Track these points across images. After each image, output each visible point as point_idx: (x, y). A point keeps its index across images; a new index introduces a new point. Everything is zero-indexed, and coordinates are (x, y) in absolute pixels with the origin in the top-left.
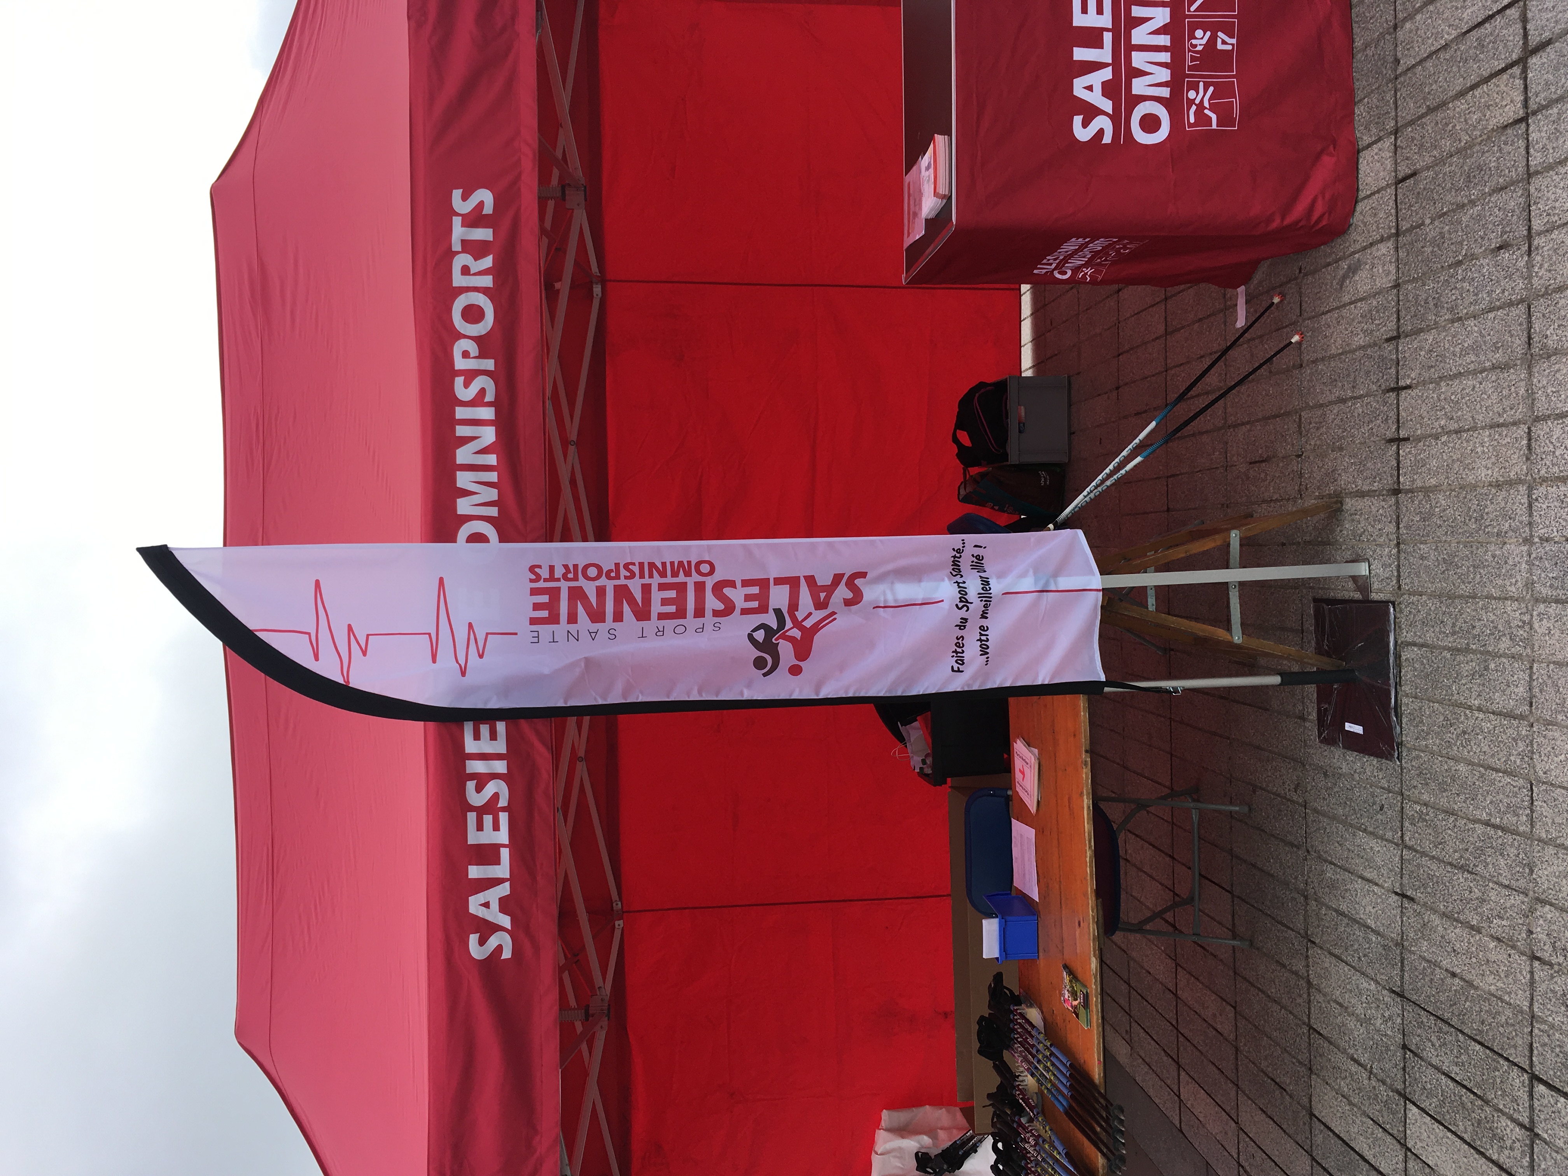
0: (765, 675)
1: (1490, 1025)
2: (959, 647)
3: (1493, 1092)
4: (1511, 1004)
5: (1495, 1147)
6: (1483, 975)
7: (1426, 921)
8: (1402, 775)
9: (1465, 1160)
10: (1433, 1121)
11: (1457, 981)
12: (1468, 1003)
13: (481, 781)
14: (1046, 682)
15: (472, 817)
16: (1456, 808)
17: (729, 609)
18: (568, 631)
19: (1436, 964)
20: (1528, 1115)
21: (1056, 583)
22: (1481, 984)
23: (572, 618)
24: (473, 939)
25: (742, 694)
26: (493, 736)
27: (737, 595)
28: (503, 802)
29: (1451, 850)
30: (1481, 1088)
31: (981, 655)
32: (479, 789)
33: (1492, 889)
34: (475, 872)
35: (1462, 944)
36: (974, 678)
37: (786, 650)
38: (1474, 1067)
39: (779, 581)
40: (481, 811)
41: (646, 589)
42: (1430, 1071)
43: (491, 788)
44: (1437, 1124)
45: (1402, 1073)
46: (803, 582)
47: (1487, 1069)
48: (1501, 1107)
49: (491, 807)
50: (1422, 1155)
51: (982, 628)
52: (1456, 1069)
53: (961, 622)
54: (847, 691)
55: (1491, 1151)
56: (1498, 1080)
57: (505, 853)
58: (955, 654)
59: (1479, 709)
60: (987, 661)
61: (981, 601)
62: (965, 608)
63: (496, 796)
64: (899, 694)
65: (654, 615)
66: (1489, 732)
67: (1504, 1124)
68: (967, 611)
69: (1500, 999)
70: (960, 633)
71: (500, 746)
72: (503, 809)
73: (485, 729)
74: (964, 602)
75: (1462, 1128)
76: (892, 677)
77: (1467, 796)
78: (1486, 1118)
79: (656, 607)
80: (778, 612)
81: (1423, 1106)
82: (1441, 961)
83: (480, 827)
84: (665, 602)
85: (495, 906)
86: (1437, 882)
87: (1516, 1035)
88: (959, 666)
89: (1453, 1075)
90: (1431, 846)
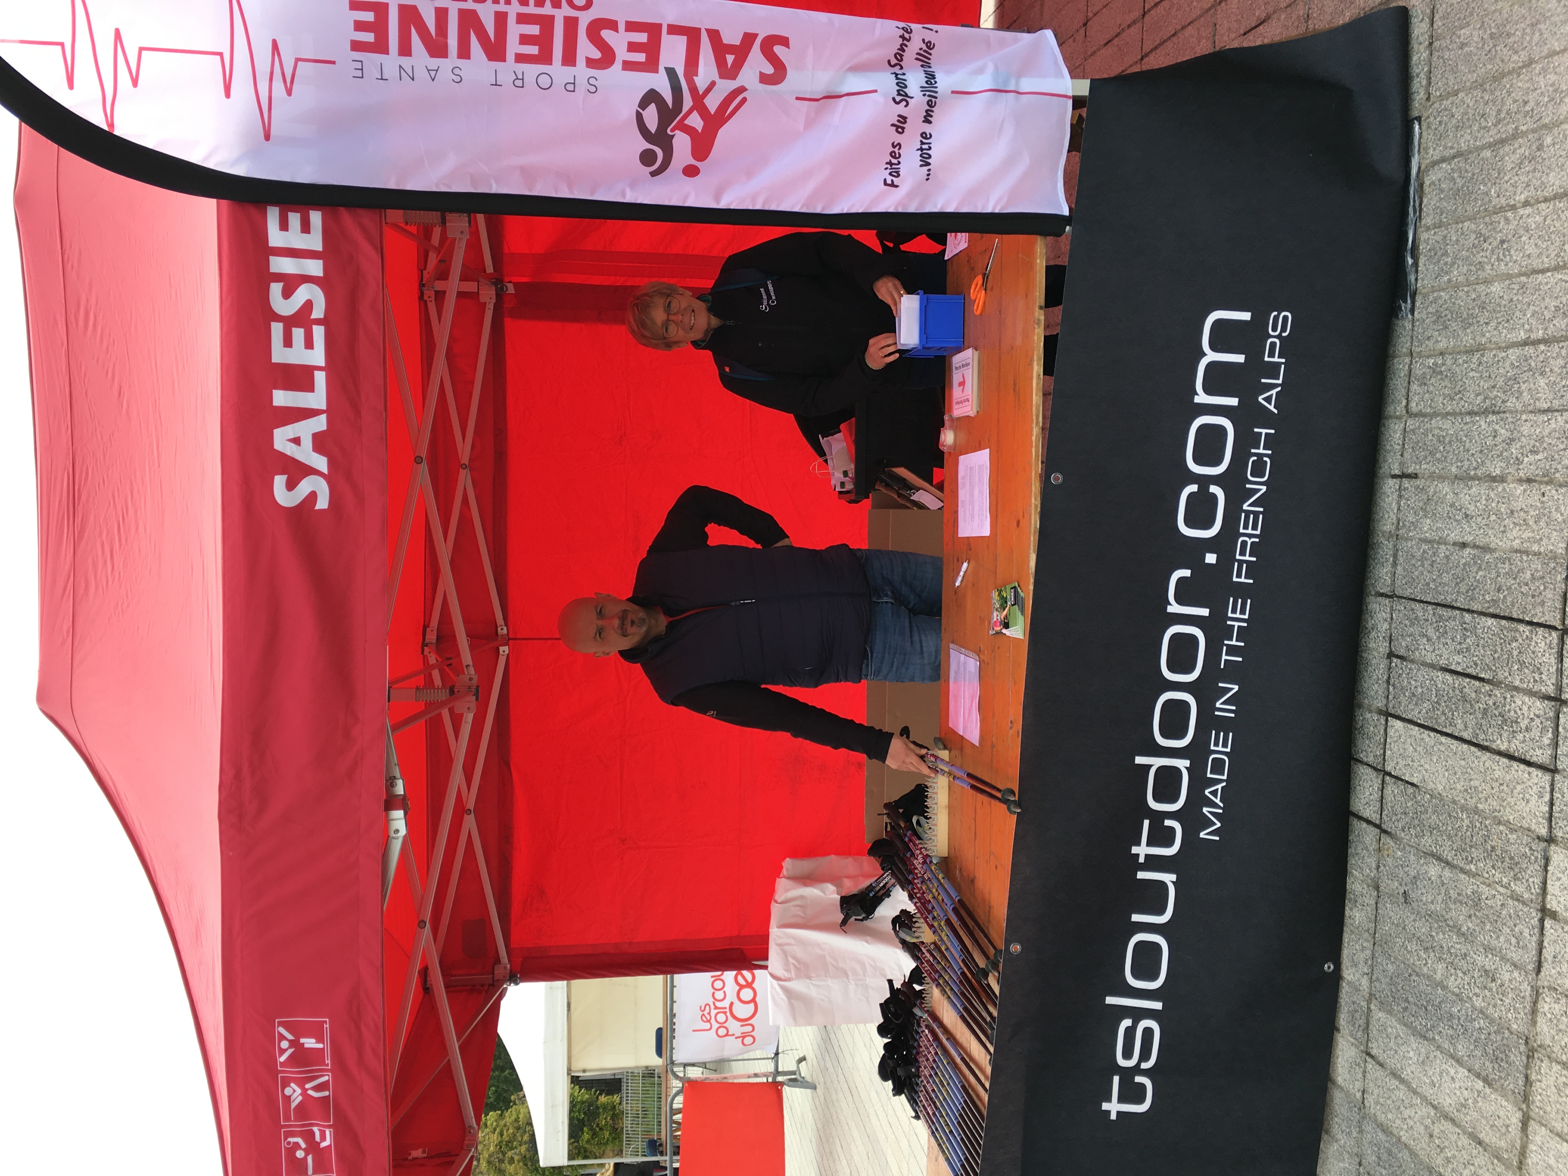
0: (653, 174)
1: (1509, 588)
2: (895, 157)
3: (1507, 670)
4: (1540, 553)
5: (1505, 735)
6: (1504, 532)
7: (1431, 494)
8: (1413, 330)
9: (1463, 763)
10: (1422, 730)
11: (1468, 550)
12: (1480, 573)
13: (291, 283)
14: (997, 211)
15: (277, 329)
16: (1484, 340)
17: (607, 58)
18: (400, 66)
19: (1442, 541)
20: (1554, 681)
21: (1017, 83)
22: (1500, 544)
23: (405, 50)
24: (279, 481)
25: (623, 194)
26: (306, 228)
27: (618, 41)
28: (318, 313)
29: (1472, 396)
30: (1491, 669)
31: (921, 166)
32: (287, 294)
33: (1526, 421)
34: (281, 398)
35: (1478, 504)
36: (910, 195)
37: (682, 143)
38: (1484, 647)
39: (674, 30)
40: (290, 322)
41: (501, 19)
42: (1424, 671)
43: (303, 293)
44: (1426, 732)
45: (1385, 686)
46: (705, 39)
47: (1501, 644)
48: (1517, 683)
49: (302, 318)
50: (1404, 774)
51: (924, 135)
52: (1458, 658)
53: (898, 121)
54: (754, 200)
55: (1499, 742)
56: (1515, 653)
57: (320, 378)
58: (889, 166)
59: (1526, 204)
60: (928, 175)
61: (924, 95)
62: (904, 103)
63: (308, 305)
64: (818, 210)
65: (510, 56)
66: (1537, 227)
67: (1521, 703)
68: (906, 106)
69: (1527, 553)
70: (898, 138)
71: (314, 241)
72: (318, 322)
73: (294, 219)
74: (902, 96)
75: (1460, 726)
76: (810, 186)
77: (1500, 320)
78: (1494, 704)
79: (513, 46)
80: (671, 73)
81: (1410, 717)
82: (1448, 535)
83: (288, 342)
84: (525, 39)
85: (307, 442)
86: (1450, 442)
87: (1545, 588)
88: (894, 179)
89: (1453, 667)
90: (1445, 402)
